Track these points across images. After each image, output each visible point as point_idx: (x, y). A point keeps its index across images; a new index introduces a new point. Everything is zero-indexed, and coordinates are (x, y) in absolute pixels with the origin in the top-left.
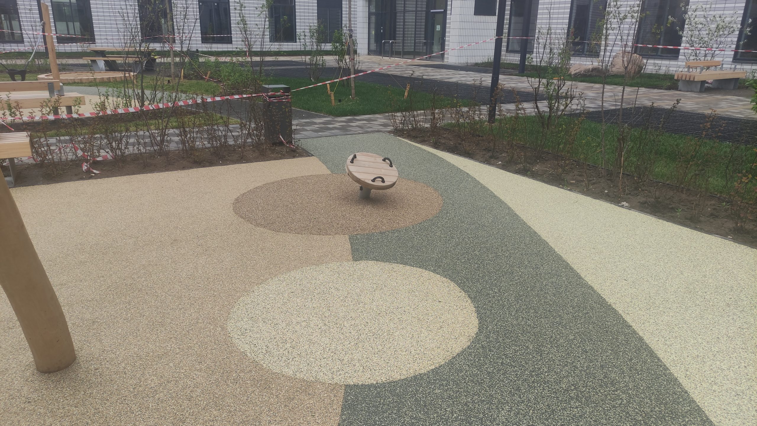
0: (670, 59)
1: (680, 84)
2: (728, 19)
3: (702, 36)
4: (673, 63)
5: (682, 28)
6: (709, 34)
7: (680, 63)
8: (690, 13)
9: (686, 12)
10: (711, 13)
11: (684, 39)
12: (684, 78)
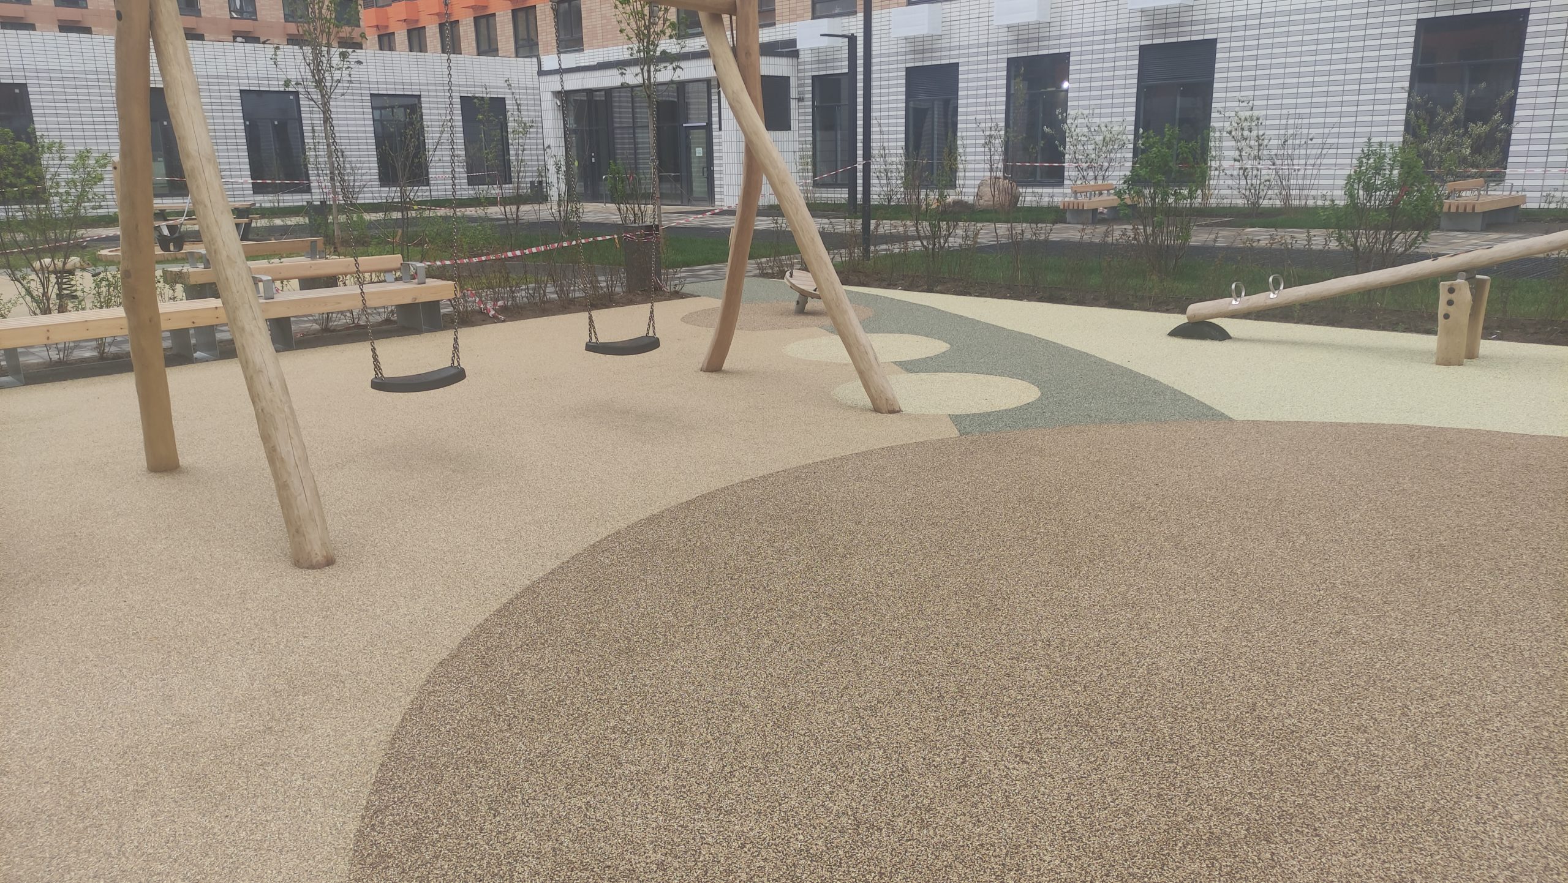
0: (1053, 186)
1: (1068, 216)
2: (1116, 129)
3: (1088, 152)
4: (1057, 190)
5: (1064, 143)
6: (1095, 149)
7: (1066, 191)
8: (1069, 121)
9: (1064, 121)
10: (1094, 120)
11: (1067, 156)
12: (1071, 207)
